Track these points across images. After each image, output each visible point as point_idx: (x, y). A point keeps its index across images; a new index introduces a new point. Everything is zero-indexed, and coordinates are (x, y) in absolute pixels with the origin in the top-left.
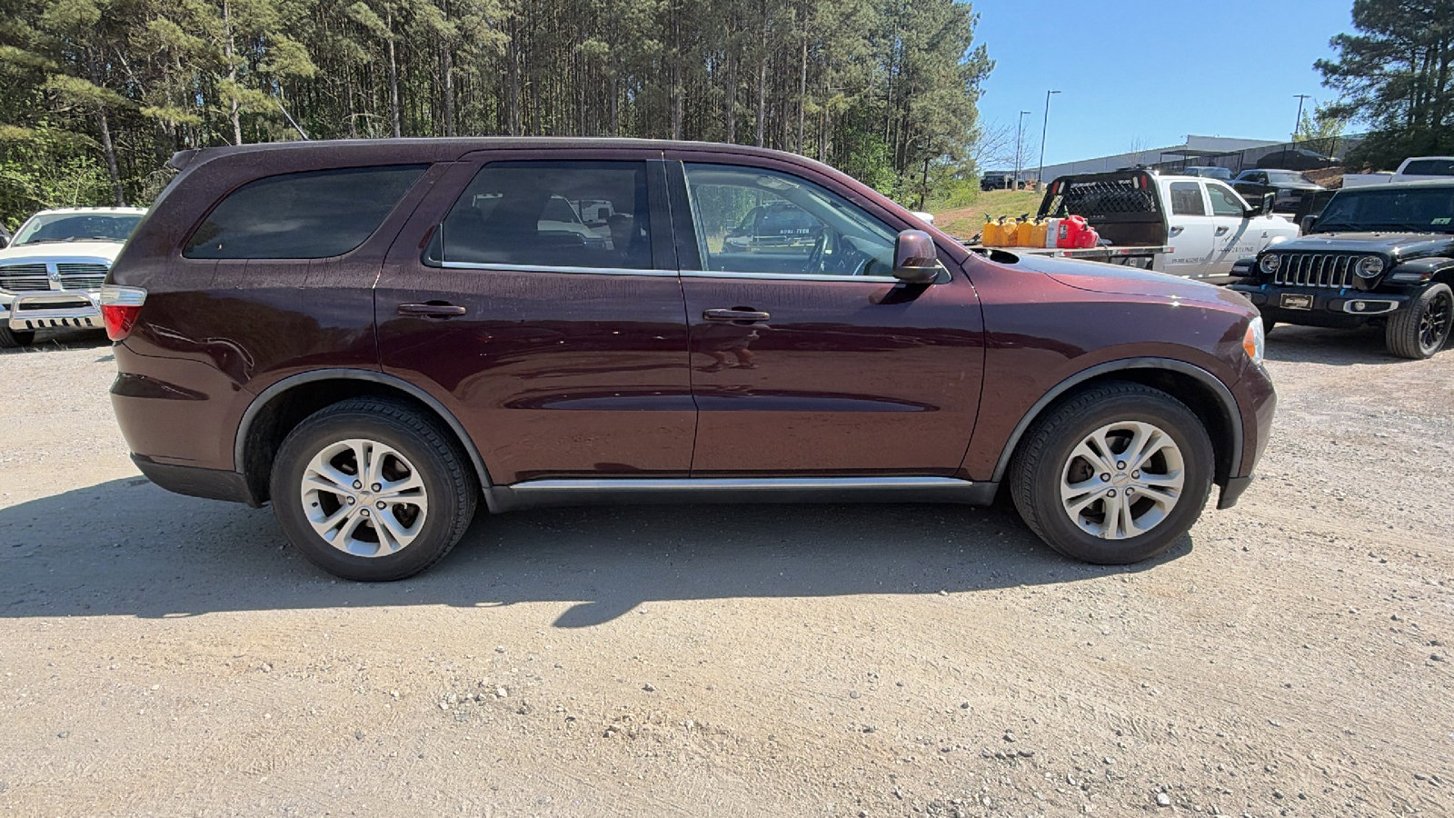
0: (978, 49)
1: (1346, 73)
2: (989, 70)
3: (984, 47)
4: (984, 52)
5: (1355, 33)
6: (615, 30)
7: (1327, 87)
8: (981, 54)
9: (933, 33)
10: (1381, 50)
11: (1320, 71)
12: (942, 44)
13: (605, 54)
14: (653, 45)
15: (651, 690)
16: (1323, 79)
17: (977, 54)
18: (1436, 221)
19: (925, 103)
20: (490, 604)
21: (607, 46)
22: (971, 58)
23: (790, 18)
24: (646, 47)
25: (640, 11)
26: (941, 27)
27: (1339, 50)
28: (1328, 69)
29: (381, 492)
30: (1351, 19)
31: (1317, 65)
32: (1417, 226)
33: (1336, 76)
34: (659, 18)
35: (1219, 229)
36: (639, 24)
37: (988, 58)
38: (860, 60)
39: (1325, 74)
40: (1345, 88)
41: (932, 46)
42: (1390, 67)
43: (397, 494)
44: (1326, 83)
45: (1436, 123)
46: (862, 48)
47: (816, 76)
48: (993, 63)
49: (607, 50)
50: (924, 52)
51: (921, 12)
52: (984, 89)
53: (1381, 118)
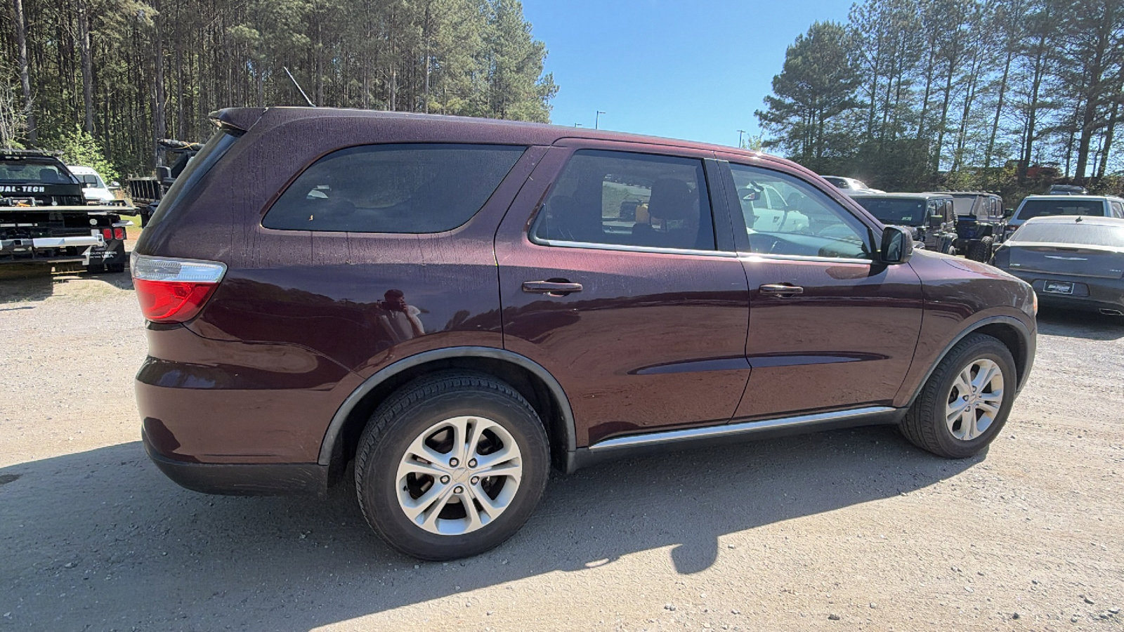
0: (547, 76)
1: (771, 120)
2: (556, 92)
3: (551, 75)
4: (551, 78)
5: (773, 95)
6: (262, 20)
7: (762, 127)
8: (549, 79)
9: (519, 60)
10: (790, 110)
11: (758, 117)
12: (525, 69)
13: (256, 39)
14: (301, 39)
15: (837, 619)
16: (759, 122)
17: (547, 80)
18: (904, 218)
19: (516, 110)
20: (599, 563)
21: (257, 33)
22: (542, 81)
23: (418, 34)
24: (294, 39)
25: (288, 8)
26: (525, 56)
27: (769, 105)
28: (763, 117)
29: (478, 468)
30: (771, 87)
31: (756, 113)
32: (896, 221)
33: (766, 121)
34: (306, 17)
35: (775, 218)
36: (287, 19)
37: (554, 83)
38: (470, 73)
39: (761, 120)
40: (771, 129)
41: (519, 70)
42: (795, 119)
43: (490, 468)
44: (761, 125)
45: (819, 155)
46: (472, 64)
47: (435, 79)
48: (558, 87)
49: (257, 37)
50: (513, 73)
51: (511, 44)
52: (552, 105)
53: (791, 149)
